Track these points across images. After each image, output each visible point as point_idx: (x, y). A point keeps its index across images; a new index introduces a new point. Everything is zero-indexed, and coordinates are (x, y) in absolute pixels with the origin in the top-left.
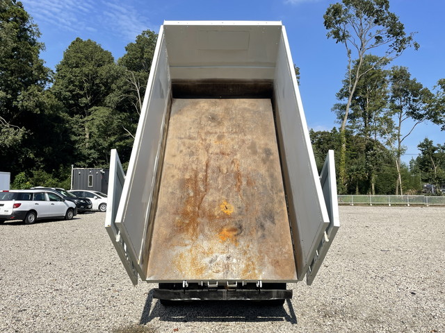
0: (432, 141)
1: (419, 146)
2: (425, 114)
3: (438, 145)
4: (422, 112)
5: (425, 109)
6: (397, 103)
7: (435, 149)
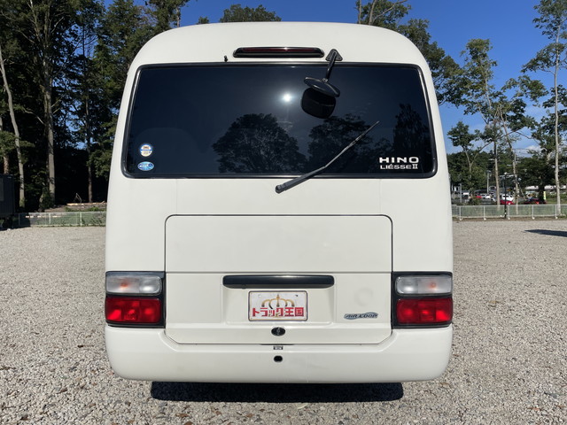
0: (467, 126)
1: (450, 133)
3: (476, 131)
7: (472, 137)
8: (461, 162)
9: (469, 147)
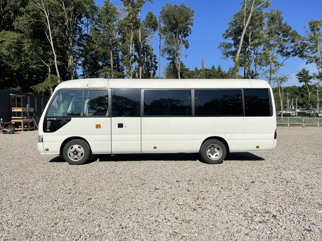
1: (297, 75)
2: (292, 52)
3: (313, 74)
5: (292, 47)
7: (311, 78)
8: (304, 92)
9: (309, 83)
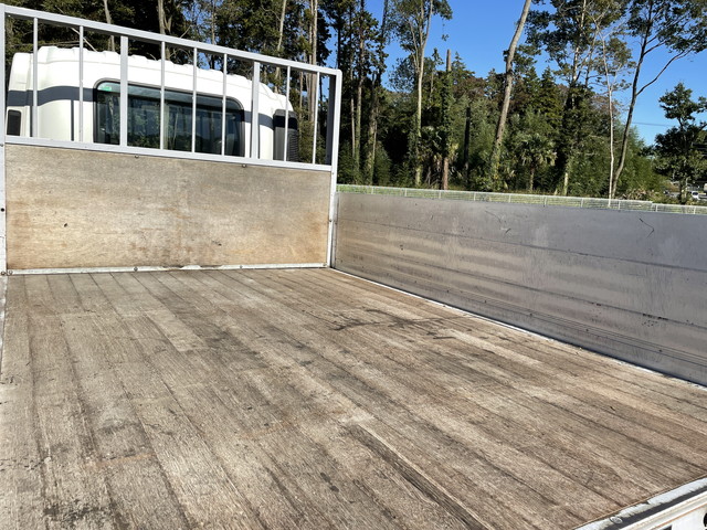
1: (662, 100)
2: (692, 41)
3: (700, 99)
4: (687, 36)
5: (693, 30)
6: (643, 14)
7: (694, 108)
9: (689, 122)
